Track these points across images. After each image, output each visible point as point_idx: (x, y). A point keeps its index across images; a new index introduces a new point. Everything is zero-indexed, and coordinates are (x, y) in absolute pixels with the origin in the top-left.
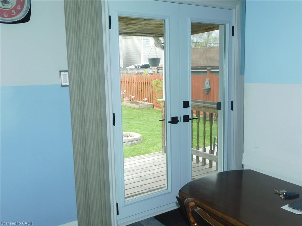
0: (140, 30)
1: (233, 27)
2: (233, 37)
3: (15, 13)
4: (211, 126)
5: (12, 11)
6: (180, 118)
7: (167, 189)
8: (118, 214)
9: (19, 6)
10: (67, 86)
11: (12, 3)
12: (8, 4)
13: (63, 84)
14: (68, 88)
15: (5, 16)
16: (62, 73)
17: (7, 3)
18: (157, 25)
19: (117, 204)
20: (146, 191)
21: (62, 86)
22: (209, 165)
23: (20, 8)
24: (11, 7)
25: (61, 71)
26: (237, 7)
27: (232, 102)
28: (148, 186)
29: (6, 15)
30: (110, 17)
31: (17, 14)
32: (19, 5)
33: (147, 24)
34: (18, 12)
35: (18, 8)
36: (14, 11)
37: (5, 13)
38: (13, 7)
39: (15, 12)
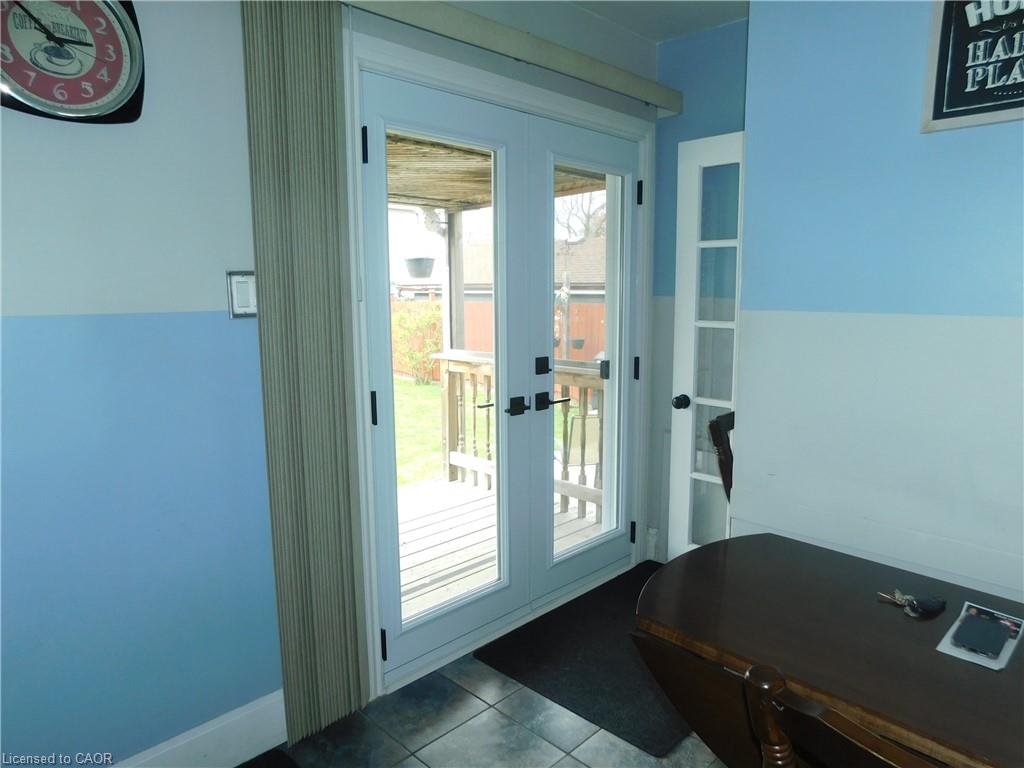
0: (397, 188)
1: (640, 184)
2: (639, 206)
3: (91, 91)
4: (566, 416)
5: (84, 83)
6: (530, 400)
7: (499, 579)
8: (384, 657)
9: (104, 72)
10: (252, 315)
11: (81, 58)
12: (69, 61)
13: (239, 310)
14: (255, 321)
15: (60, 97)
16: (235, 279)
17: (64, 58)
18: (447, 172)
19: (383, 633)
20: (427, 580)
21: (236, 316)
22: (562, 507)
23: (109, 77)
24: (79, 72)
25: (231, 274)
26: (647, 136)
27: (637, 360)
28: (428, 568)
29: (61, 93)
30: (364, 130)
31: (98, 95)
32: (105, 68)
33: (425, 168)
34: (102, 89)
35: (102, 75)
36: (90, 84)
37: (60, 88)
38: (85, 71)
39: (93, 87)
